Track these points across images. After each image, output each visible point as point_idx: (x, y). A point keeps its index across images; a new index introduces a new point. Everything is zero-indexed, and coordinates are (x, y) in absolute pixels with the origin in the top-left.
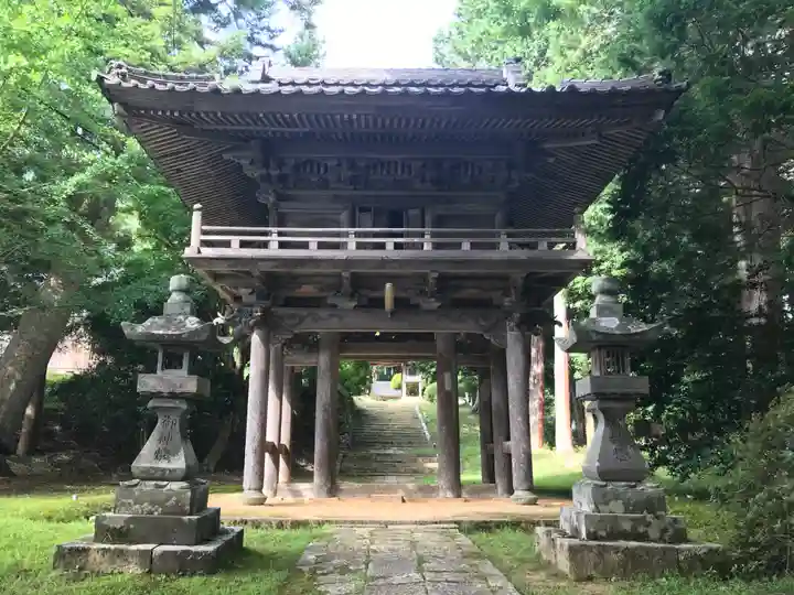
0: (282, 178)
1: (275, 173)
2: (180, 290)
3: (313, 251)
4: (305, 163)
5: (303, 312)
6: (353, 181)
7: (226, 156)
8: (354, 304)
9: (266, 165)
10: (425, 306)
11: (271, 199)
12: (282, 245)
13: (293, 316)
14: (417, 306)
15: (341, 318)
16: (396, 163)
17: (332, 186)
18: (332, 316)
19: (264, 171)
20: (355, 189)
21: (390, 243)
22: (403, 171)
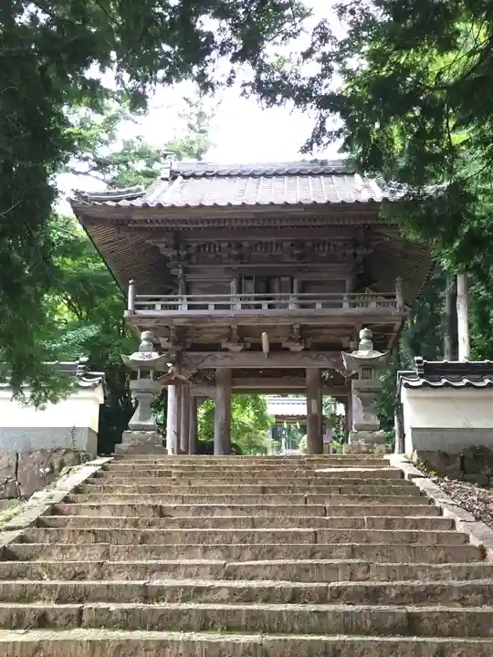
0: (188, 257)
1: (184, 253)
2: (146, 340)
3: (211, 311)
4: (204, 246)
5: (205, 354)
6: (240, 258)
7: (147, 242)
8: (240, 348)
9: (176, 247)
10: (293, 349)
11: (181, 272)
12: (190, 307)
13: (197, 357)
14: (287, 349)
15: (232, 358)
16: (272, 243)
17: (224, 261)
18: (226, 356)
19: (176, 252)
20: (241, 263)
21: (265, 304)
22: (276, 249)
